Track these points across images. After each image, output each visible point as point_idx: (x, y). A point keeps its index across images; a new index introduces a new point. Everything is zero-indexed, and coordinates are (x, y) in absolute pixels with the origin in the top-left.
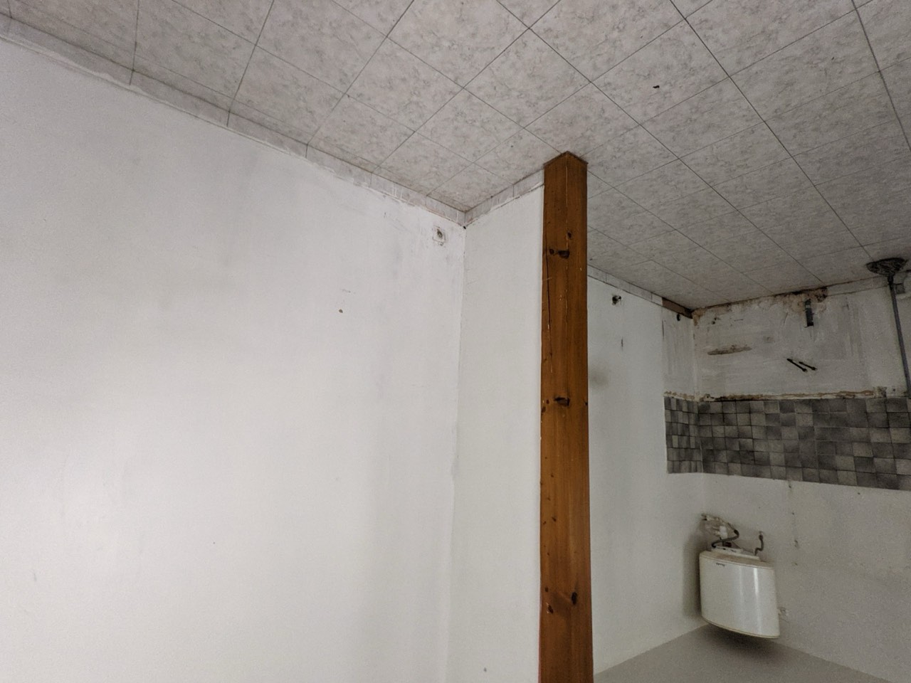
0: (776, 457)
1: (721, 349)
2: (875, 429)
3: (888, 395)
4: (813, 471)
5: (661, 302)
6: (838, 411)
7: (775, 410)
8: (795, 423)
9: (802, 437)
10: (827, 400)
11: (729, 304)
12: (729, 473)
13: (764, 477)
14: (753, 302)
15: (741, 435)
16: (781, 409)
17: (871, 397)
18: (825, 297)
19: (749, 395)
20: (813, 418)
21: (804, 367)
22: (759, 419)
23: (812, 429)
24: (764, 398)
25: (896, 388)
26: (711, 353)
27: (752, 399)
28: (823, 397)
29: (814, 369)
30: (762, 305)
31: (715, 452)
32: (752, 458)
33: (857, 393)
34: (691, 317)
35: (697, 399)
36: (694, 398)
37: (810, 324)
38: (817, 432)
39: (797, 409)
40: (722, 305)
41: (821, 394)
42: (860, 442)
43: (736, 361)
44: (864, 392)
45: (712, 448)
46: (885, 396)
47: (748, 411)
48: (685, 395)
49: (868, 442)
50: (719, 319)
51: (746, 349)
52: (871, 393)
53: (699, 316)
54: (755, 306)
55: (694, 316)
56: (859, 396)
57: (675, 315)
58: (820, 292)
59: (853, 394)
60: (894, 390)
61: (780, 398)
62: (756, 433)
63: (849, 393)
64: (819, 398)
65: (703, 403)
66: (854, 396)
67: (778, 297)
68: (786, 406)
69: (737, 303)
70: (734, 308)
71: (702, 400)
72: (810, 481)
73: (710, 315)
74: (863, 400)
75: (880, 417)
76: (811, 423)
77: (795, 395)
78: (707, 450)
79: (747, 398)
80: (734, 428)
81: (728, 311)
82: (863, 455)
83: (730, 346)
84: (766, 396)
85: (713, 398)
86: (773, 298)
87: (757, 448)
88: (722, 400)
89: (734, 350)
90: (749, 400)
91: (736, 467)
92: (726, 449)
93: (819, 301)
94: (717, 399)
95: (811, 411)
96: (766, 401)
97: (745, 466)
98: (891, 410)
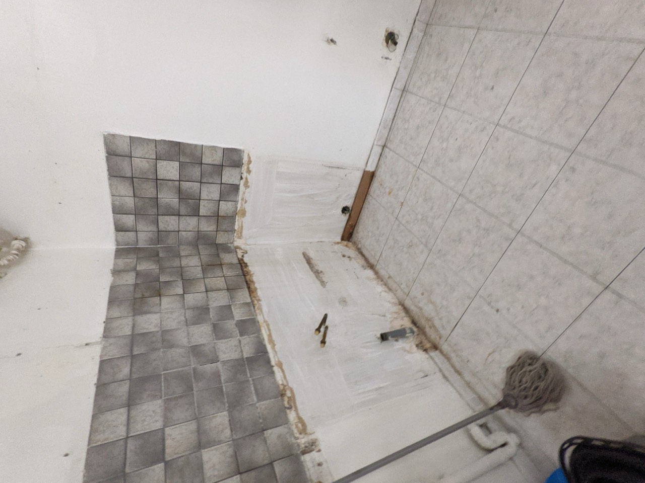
0: (150, 322)
1: (313, 262)
2: (230, 452)
3: (306, 458)
4: (126, 370)
5: (371, 168)
6: (256, 390)
7: (239, 314)
8: (222, 338)
9: (196, 350)
10: (273, 373)
11: (372, 267)
12: (116, 272)
13: (109, 309)
14: (384, 286)
15: (188, 283)
16: (241, 320)
17: (295, 431)
18: (426, 350)
19: (256, 289)
20: (237, 360)
21: (322, 329)
22: (219, 299)
23: (215, 360)
24: (256, 302)
25: (324, 465)
26: (304, 255)
27: (251, 291)
28: (276, 369)
29: (323, 342)
30: (383, 294)
31: (157, 258)
32: (146, 294)
33: (296, 410)
34: (342, 239)
35: (238, 242)
36: (240, 237)
37: (384, 337)
38: (209, 368)
39: (246, 340)
40: (366, 260)
41: (280, 365)
42: (199, 431)
43: (303, 274)
44: (301, 420)
45: (161, 255)
46: (304, 453)
47: (231, 287)
48: (244, 213)
49: (202, 442)
50: (350, 260)
51: (323, 283)
52: (304, 431)
53: (346, 246)
54: (380, 288)
55: (345, 243)
56: (292, 415)
57: (349, 203)
58: (428, 345)
59: (292, 405)
60: (320, 465)
61: (260, 319)
62: (192, 299)
63: (292, 399)
64: (273, 363)
65: (233, 248)
66: (290, 408)
67: (400, 307)
68: (249, 326)
69: (376, 273)
70: (369, 273)
71: (237, 247)
72: (101, 371)
73: (352, 252)
74: (286, 422)
75: (259, 453)
76: (223, 357)
77: (270, 336)
78: (159, 252)
79: (252, 287)
80: (200, 275)
81: (363, 266)
82: (168, 442)
83: (320, 270)
84: (260, 305)
85: (243, 256)
86: (397, 301)
87: (166, 302)
88: (242, 264)
89: (317, 273)
90: (249, 288)
91: (129, 279)
92: (160, 269)
93: (417, 346)
94: (242, 260)
95: (245, 356)
96: (252, 304)
97: (132, 288)
98: (278, 468)
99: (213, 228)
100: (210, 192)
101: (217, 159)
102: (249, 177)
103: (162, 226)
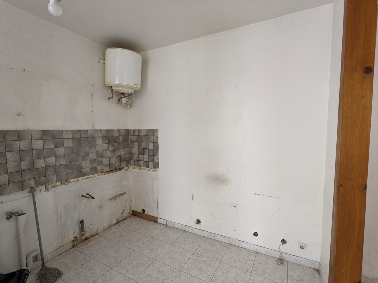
0: (99, 141)
1: (121, 197)
2: (52, 165)
3: (44, 187)
4: (83, 136)
6: (70, 172)
7: (99, 168)
8: (90, 162)
9: (87, 154)
10: (75, 178)
11: (117, 223)
12: (119, 130)
13: (105, 130)
14: (107, 227)
15: (114, 151)
16: (96, 168)
17: (53, 184)
18: (73, 241)
19: (109, 173)
20: (82, 167)
21: (88, 196)
22: (106, 161)
23: (83, 160)
24: (103, 173)
25: (40, 192)
26: (124, 193)
27: (108, 172)
28: (76, 179)
29: (83, 196)
30: (103, 227)
31: (124, 141)
32: (109, 140)
33: (60, 185)
34: (133, 211)
35: (131, 167)
36: (133, 168)
37: (82, 222)
38: (81, 158)
39: (89, 170)
40: (121, 221)
41: (77, 181)
42: (61, 156)
43: (115, 192)
44: (57, 186)
45: (125, 142)
46: (46, 186)
47: (110, 165)
48: (140, 169)
49: (57, 157)
50: (121, 213)
51: (110, 200)
52: (53, 187)
53: (129, 213)
54: (106, 225)
55: (131, 212)
56: (59, 183)
57: (146, 213)
58: (75, 243)
59: (62, 184)
60: (41, 191)
61: (97, 175)
62: (107, 153)
63: (64, 184)
64: (78, 178)
65: (128, 166)
66: (61, 183)
67: (95, 233)
68: (94, 171)
69: (114, 225)
70: (114, 221)
71: (129, 167)
72: (84, 130)
73: (125, 215)
74: (57, 182)
75: (49, 173)
76: (83, 163)
77: (89, 178)
78: (127, 141)
79: (110, 172)
80: (116, 155)
81: (118, 219)
82: (59, 148)
83: (117, 199)
84: (102, 175)
85: (124, 169)
86: (98, 232)
87: (107, 145)
88: (121, 169)
89: (115, 198)
90: (110, 171)
91: (116, 134)
92: (120, 143)
93: (76, 237)
94: (123, 169)
95: (82, 169)
96: (103, 172)
97: (112, 135)
98: (44, 178)
99: (135, 159)
100: (145, 158)
101: (155, 160)
102: (151, 171)
103: (135, 143)
